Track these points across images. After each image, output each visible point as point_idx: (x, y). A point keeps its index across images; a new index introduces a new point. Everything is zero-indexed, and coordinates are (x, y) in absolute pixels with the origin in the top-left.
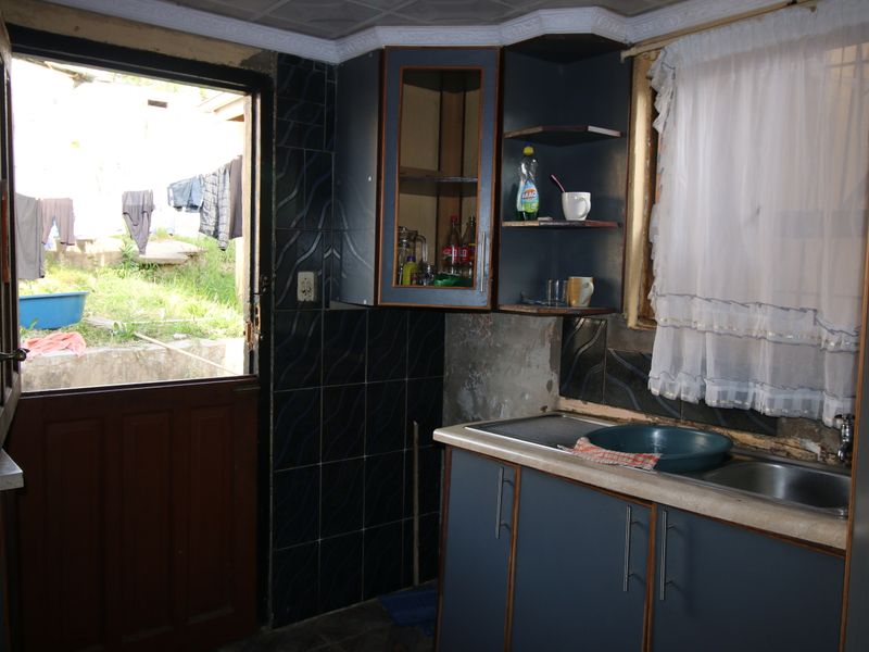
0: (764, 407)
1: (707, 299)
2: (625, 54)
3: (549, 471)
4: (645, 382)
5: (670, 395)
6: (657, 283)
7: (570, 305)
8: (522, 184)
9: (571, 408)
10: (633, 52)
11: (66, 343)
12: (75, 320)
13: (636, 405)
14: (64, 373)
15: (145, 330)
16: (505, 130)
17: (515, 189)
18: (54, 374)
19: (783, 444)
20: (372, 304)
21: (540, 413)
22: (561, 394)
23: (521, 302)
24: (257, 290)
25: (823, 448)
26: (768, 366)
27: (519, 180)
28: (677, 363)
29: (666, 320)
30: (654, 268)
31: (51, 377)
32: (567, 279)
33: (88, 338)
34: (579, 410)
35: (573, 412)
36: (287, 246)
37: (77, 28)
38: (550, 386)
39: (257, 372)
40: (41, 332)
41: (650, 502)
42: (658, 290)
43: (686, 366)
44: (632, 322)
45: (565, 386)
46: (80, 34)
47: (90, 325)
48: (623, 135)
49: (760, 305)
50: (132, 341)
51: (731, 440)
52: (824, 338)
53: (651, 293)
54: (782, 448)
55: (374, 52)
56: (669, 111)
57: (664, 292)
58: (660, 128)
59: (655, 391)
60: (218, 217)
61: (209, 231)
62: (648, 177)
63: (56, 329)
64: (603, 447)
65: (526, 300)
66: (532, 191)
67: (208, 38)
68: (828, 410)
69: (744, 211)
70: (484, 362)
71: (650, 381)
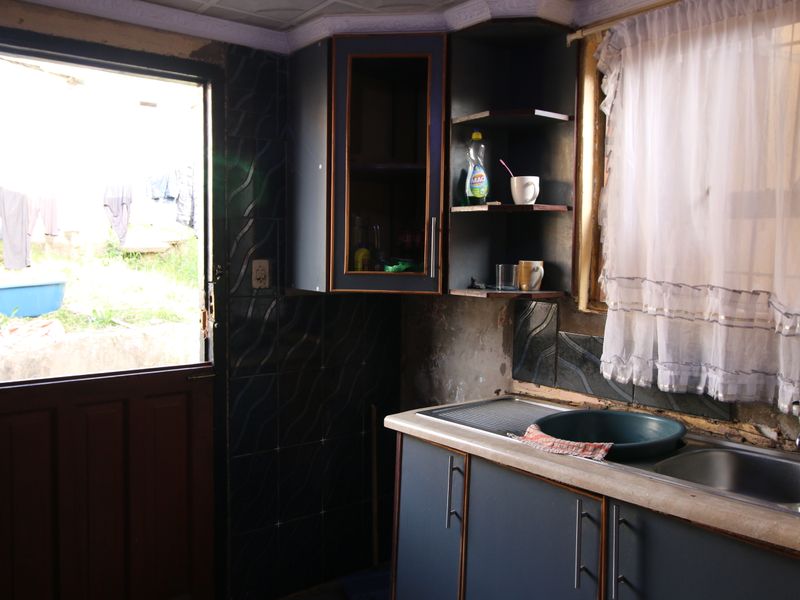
0: (717, 393)
1: (657, 282)
2: (571, 38)
3: (498, 461)
4: (597, 366)
5: (622, 379)
6: (607, 266)
7: (521, 289)
8: (471, 169)
9: (524, 391)
10: (578, 35)
11: (45, 330)
12: (55, 308)
13: (589, 389)
14: (43, 359)
15: (123, 317)
16: (454, 116)
17: (464, 174)
18: (34, 360)
19: (738, 430)
20: (324, 290)
21: (494, 397)
22: (514, 378)
23: (472, 287)
24: (210, 278)
25: (779, 434)
26: (720, 351)
27: (468, 166)
28: (628, 345)
29: (615, 304)
30: (604, 251)
31: (30, 363)
32: (517, 264)
33: (66, 325)
34: (532, 393)
35: (526, 396)
36: (241, 235)
37: (22, 21)
38: (503, 369)
39: (212, 360)
40: (22, 320)
41: (601, 496)
42: (607, 273)
43: (638, 349)
44: (583, 306)
45: (517, 369)
46: (25, 27)
47: (69, 312)
48: (571, 118)
49: (712, 288)
50: (110, 327)
51: (683, 423)
52: (778, 322)
53: (601, 276)
54: (736, 433)
55: (322, 41)
56: (616, 92)
57: (613, 276)
58: (606, 111)
59: (607, 375)
60: (193, 208)
61: (185, 221)
62: (597, 160)
63: (36, 317)
64: (553, 435)
65: (476, 284)
66: (481, 176)
67: (157, 30)
68: (783, 396)
69: (694, 193)
70: (440, 345)
71: (602, 365)
